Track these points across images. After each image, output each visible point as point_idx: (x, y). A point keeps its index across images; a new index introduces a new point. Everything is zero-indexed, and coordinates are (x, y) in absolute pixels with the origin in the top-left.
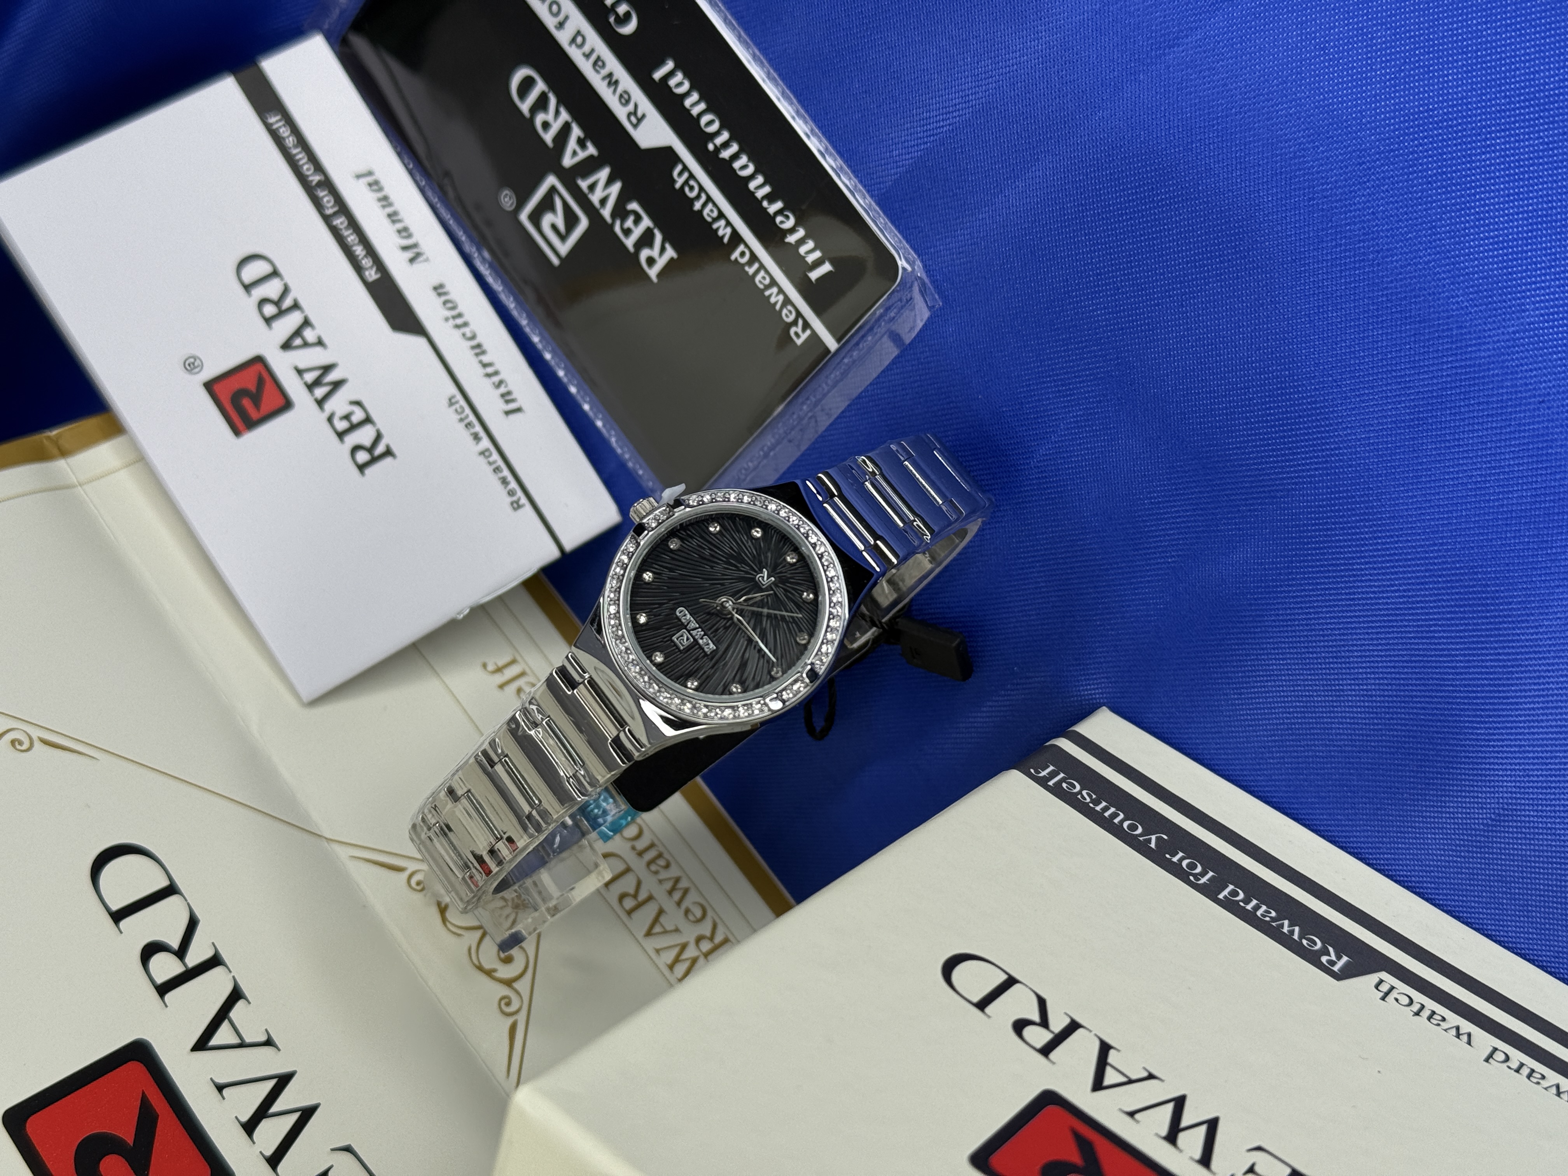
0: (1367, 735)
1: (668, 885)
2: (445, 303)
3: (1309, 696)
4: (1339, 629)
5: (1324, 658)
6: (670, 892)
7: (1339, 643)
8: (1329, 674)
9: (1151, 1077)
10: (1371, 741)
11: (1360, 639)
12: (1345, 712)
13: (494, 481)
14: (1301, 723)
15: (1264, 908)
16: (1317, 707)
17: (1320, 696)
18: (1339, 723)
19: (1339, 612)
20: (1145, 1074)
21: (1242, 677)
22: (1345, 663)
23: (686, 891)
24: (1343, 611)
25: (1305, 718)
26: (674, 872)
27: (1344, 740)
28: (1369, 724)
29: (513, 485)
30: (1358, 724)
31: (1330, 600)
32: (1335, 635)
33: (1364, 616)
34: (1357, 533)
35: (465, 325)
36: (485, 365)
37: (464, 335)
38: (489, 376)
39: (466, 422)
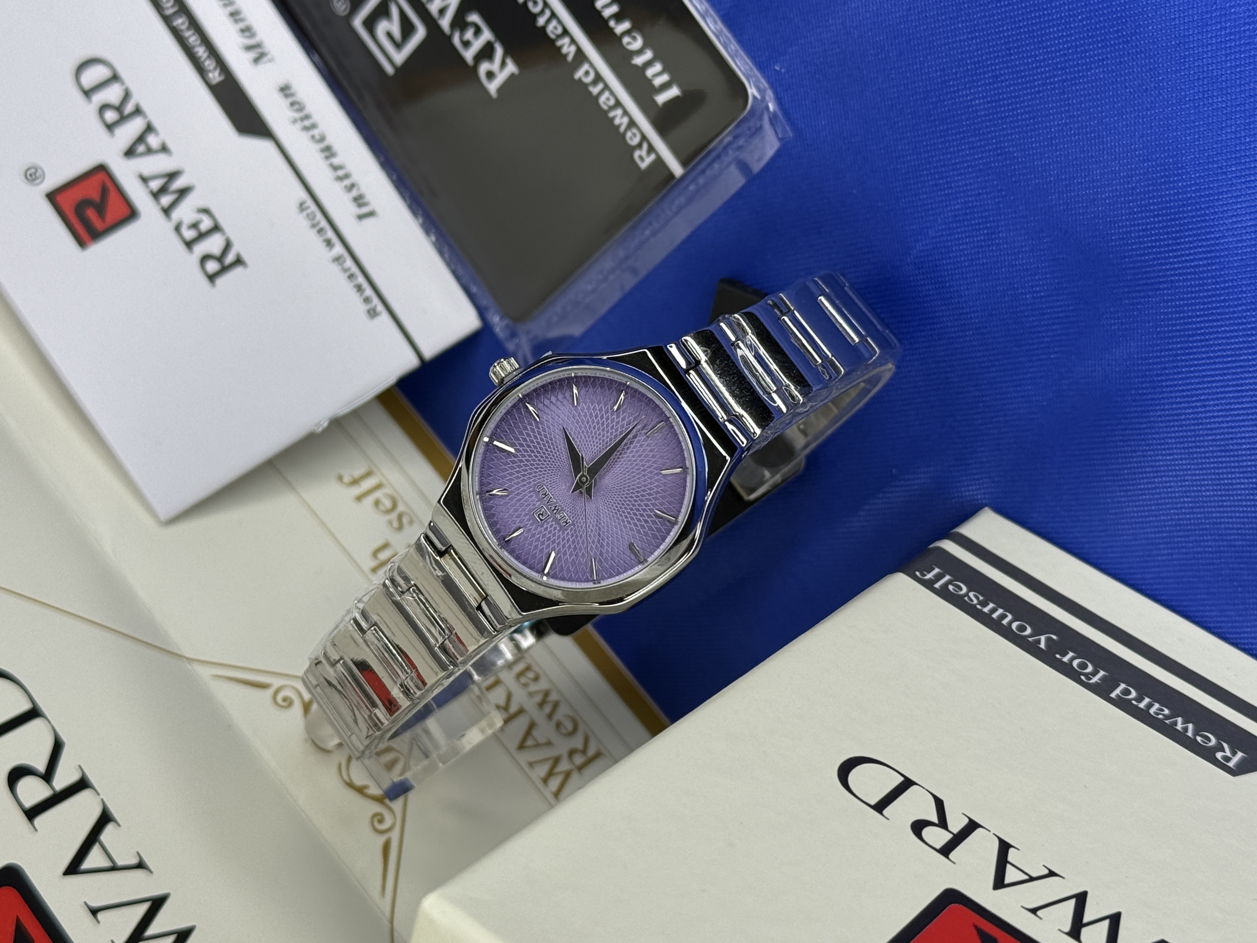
1: (538, 698)
2: (292, 104)
3: (1197, 491)
4: (1227, 422)
6: (541, 705)
7: (1227, 436)
8: (1218, 468)
9: (1052, 874)
13: (348, 288)
14: (1190, 519)
15: (1157, 706)
16: (1205, 502)
17: (1208, 490)
18: (1228, 517)
20: (1046, 872)
21: (1128, 474)
22: (1233, 456)
23: (556, 705)
24: (1231, 404)
25: (1193, 513)
26: (543, 685)
29: (369, 292)
31: (1217, 393)
34: (1245, 323)
35: (314, 126)
36: (335, 168)
37: (313, 137)
38: (340, 179)
39: (318, 228)
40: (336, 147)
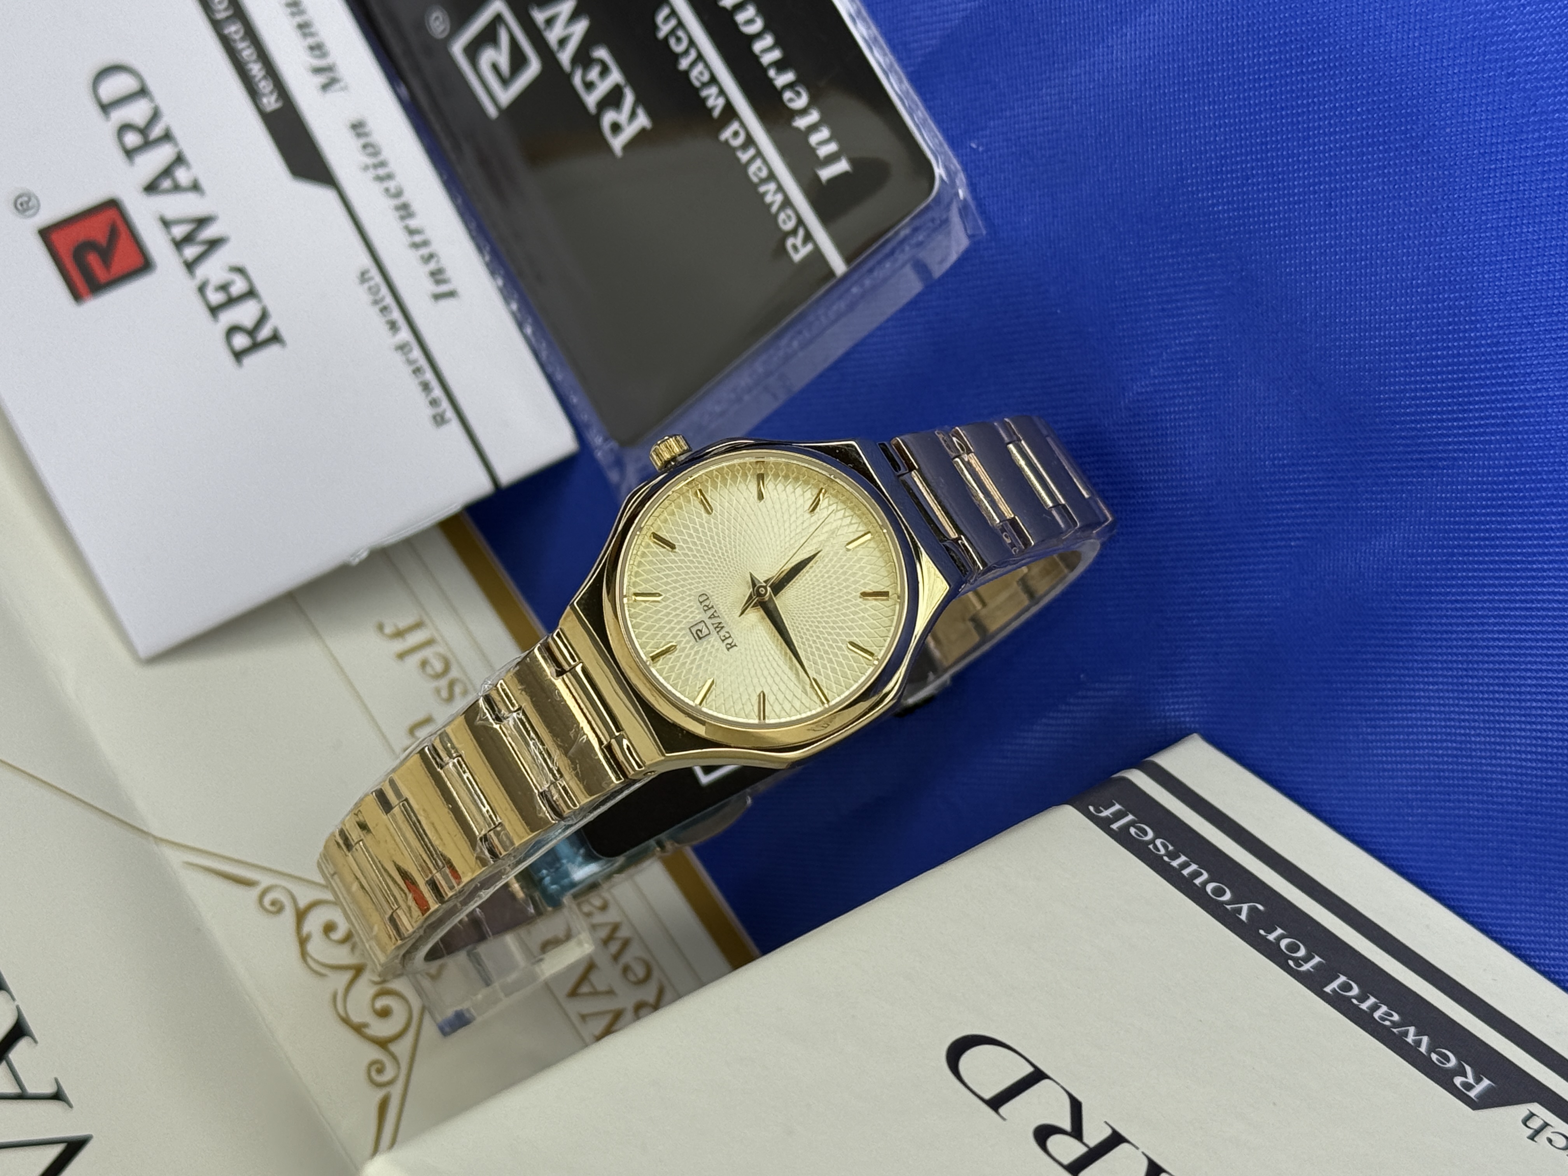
0: (1537, 791)
1: (601, 933)
2: (365, 146)
5: (1488, 684)
6: (608, 943)
8: (1493, 707)
10: (1541, 799)
11: (1536, 663)
12: (1510, 758)
13: (412, 386)
15: (1384, 1008)
19: (1511, 624)
23: (627, 944)
24: (1516, 624)
25: (1458, 763)
26: (610, 916)
27: (1506, 796)
28: (1541, 777)
29: (438, 392)
30: (1526, 775)
31: (1499, 609)
32: (1503, 655)
33: (1542, 632)
34: (1542, 522)
35: (389, 177)
36: (411, 232)
37: (387, 190)
38: (416, 246)
39: (381, 305)
40: (415, 206)
